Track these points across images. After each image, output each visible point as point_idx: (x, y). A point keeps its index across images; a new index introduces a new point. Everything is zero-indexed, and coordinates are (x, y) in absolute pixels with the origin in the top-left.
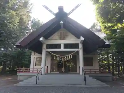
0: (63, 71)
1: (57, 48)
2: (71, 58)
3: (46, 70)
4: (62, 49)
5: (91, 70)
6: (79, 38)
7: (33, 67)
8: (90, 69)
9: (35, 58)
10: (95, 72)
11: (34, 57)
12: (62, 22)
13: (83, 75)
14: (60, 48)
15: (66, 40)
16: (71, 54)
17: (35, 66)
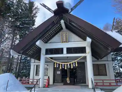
1: (59, 53)
2: (77, 65)
4: (65, 54)
5: (105, 81)
6: (85, 39)
8: (103, 80)
9: (36, 66)
10: (110, 83)
11: (34, 65)
13: (92, 89)
14: (62, 53)
15: (69, 43)
16: (76, 61)
17: (36, 75)
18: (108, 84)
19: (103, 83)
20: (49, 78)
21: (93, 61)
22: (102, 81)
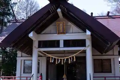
2: (75, 60)
7: (21, 75)
8: (105, 77)
9: (23, 61)
11: (21, 60)
12: (59, 10)
14: (58, 46)
16: (74, 55)
17: (24, 73)
20: (41, 75)
21: (93, 55)
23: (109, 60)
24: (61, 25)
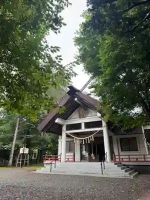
0: (94, 158)
2: (93, 140)
3: (72, 157)
4: (83, 129)
5: (131, 157)
10: (137, 159)
12: (76, 99)
14: (80, 128)
15: (86, 118)
16: (92, 135)
18: (135, 160)
19: (129, 158)
20: (74, 154)
22: (128, 157)
23: (135, 138)
24: (81, 111)
